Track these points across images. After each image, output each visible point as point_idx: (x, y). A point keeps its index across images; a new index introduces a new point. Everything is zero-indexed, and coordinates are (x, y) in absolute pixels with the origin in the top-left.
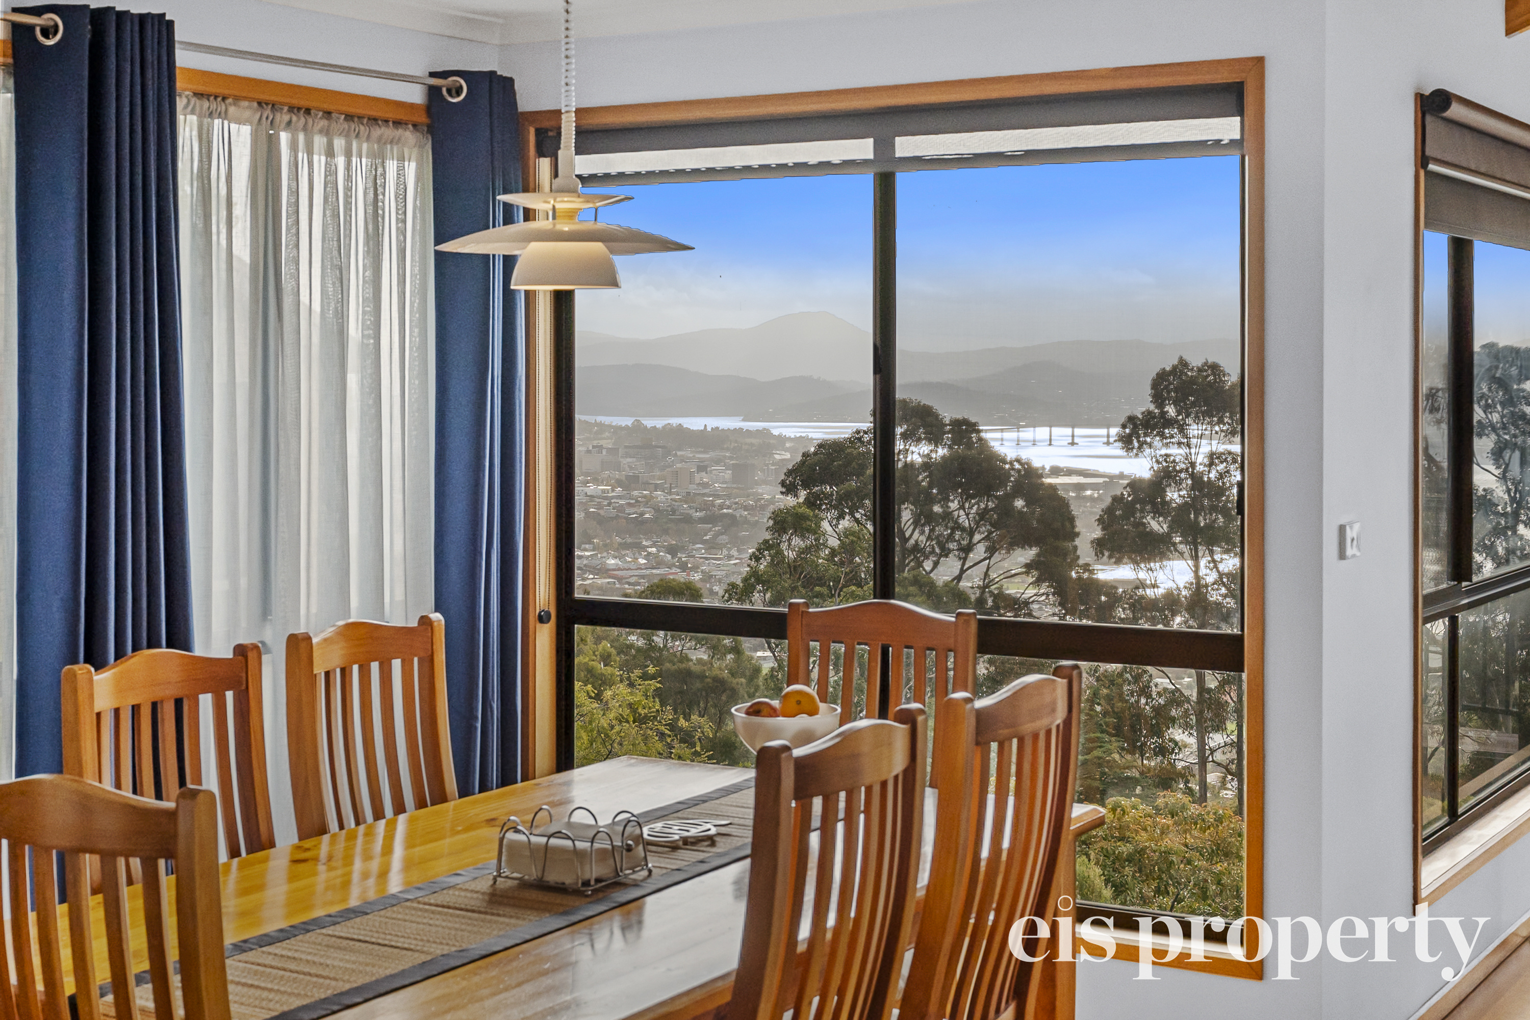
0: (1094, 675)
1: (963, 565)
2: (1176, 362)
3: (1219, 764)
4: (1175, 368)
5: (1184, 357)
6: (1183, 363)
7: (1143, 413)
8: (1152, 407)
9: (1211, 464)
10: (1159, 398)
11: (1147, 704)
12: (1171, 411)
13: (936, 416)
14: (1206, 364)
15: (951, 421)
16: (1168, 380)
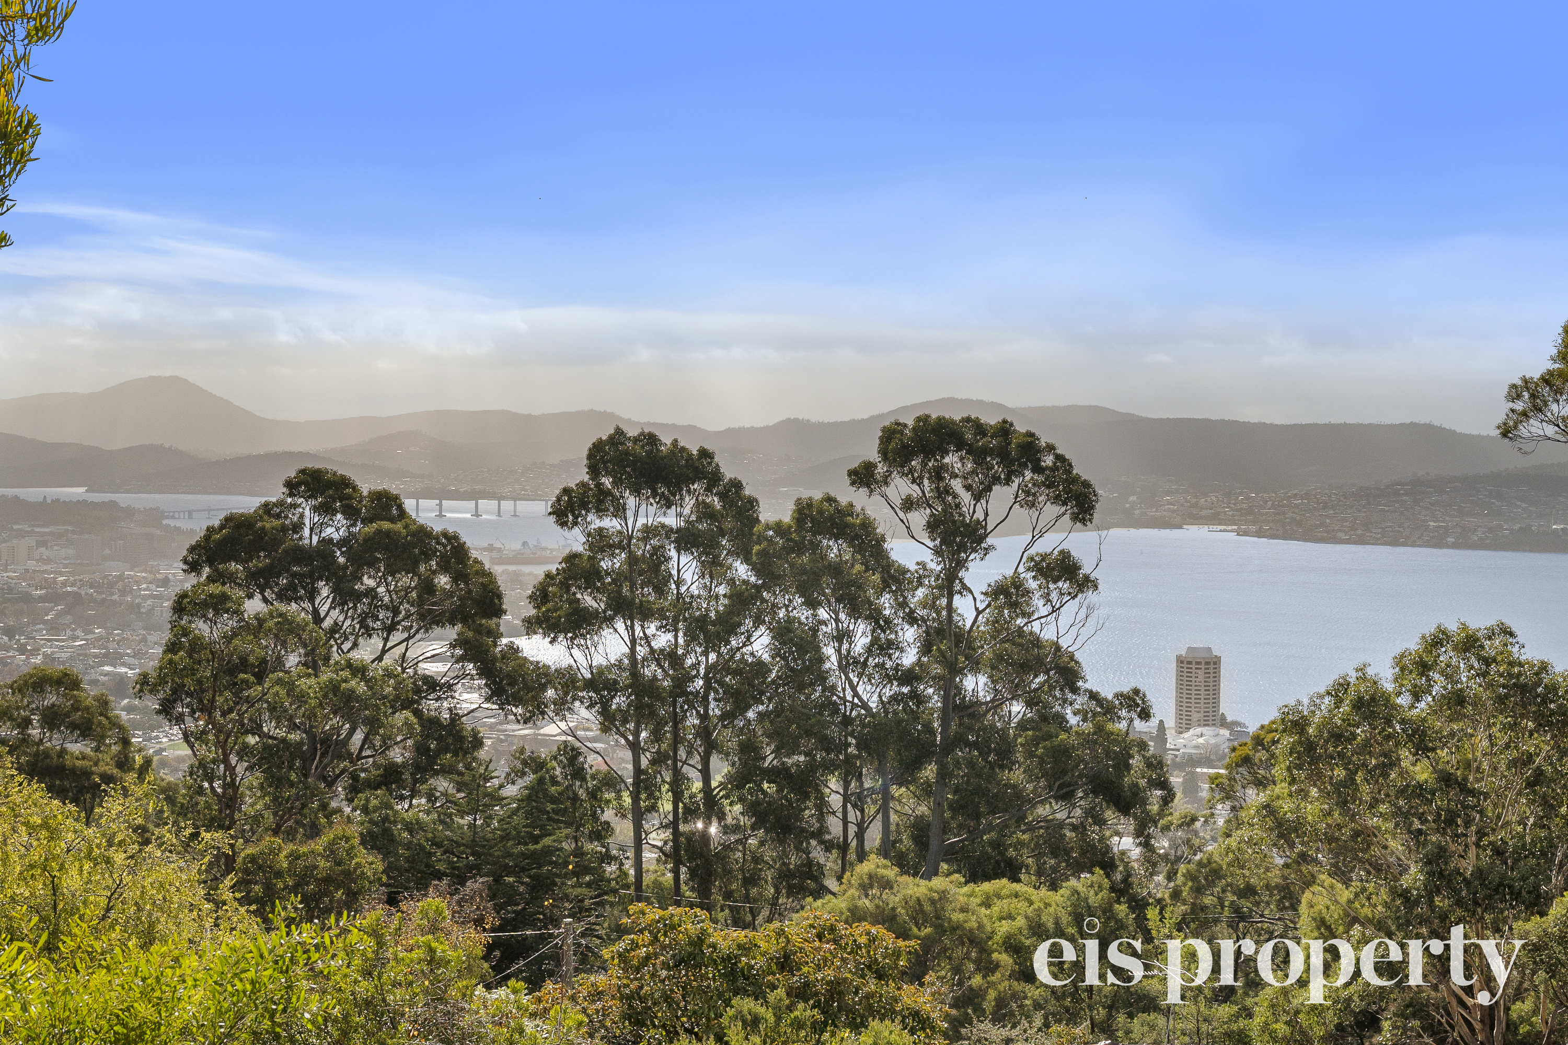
0: (519, 758)
1: (385, 645)
2: (612, 431)
3: (654, 846)
4: (611, 438)
5: (621, 426)
6: (619, 432)
7: (577, 485)
8: (586, 478)
9: (645, 540)
10: (594, 470)
11: (581, 786)
12: (607, 482)
13: (355, 488)
14: (642, 434)
15: (370, 493)
16: (604, 451)
